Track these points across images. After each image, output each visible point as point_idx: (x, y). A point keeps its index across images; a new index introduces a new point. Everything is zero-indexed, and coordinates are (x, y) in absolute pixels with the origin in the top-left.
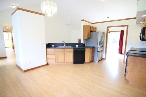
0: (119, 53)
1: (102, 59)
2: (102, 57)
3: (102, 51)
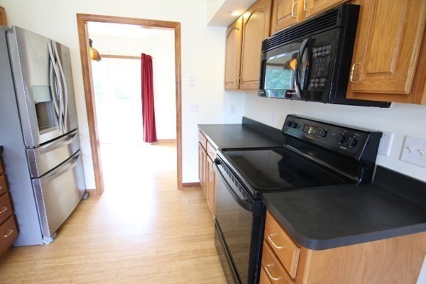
0: (147, 141)
1: (84, 196)
2: (82, 188)
3: (74, 157)
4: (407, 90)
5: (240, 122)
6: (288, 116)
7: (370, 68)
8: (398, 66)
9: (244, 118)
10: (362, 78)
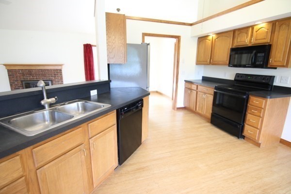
4: (285, 65)
5: (201, 79)
6: (237, 74)
7: (275, 60)
8: (283, 60)
9: (203, 77)
10: (273, 62)
